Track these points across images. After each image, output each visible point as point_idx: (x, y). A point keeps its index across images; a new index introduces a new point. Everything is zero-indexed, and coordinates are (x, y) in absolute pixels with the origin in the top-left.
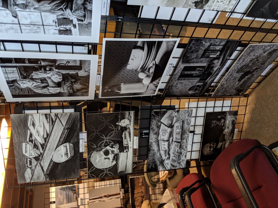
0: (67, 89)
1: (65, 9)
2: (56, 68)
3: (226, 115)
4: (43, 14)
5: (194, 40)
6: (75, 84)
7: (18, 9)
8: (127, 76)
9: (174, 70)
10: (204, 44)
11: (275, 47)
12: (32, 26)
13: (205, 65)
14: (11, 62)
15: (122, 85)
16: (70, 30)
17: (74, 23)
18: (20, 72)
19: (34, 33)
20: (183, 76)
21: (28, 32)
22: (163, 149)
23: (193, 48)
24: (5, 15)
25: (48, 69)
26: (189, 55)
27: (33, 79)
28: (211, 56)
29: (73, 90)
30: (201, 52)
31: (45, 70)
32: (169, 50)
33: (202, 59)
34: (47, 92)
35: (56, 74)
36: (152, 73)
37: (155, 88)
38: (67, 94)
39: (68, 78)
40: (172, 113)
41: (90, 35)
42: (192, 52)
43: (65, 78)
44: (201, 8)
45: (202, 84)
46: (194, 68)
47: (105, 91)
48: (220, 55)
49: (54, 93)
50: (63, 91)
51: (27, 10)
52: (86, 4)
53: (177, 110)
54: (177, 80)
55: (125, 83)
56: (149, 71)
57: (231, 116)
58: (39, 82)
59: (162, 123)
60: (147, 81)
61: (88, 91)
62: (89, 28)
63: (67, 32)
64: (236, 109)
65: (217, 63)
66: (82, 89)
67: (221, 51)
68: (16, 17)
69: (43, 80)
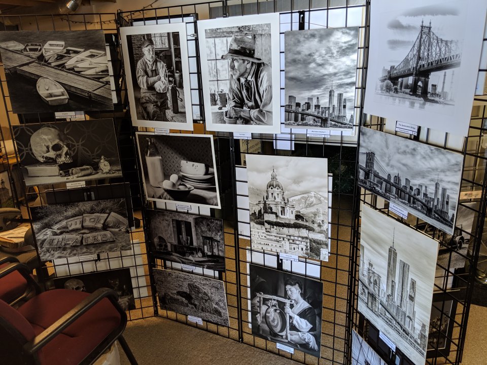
0: (145, 97)
1: (235, 101)
2: (172, 87)
3: (128, 295)
4: (228, 82)
5: (220, 223)
6: (154, 106)
7: (230, 61)
8: (172, 161)
9: (184, 213)
10: (217, 235)
11: (224, 311)
12: (215, 70)
13: (195, 244)
14: (174, 44)
15: (157, 159)
16: (216, 104)
17: (223, 108)
18: (163, 51)
19: (209, 71)
20: (178, 224)
21: (209, 66)
22: (70, 223)
23: (212, 225)
24: (223, 49)
25: (171, 79)
26: (204, 223)
27: (156, 62)
28: (205, 247)
29: (145, 103)
30: (209, 234)
31: (169, 76)
32: (208, 201)
33: (201, 238)
34: (139, 74)
35: (166, 87)
36: (178, 189)
37: (158, 196)
38: (138, 96)
39: (161, 98)
40: (124, 224)
41: (213, 123)
42: (208, 225)
43: (162, 96)
44: (251, 220)
45: (170, 250)
46: (189, 233)
47: (147, 139)
48: (208, 256)
49: (139, 81)
50: (142, 91)
51: (230, 69)
52: (241, 119)
53: (129, 229)
54: (172, 220)
55: (162, 161)
56: (180, 185)
57: (128, 302)
58: (152, 68)
59: (109, 214)
60: (167, 184)
61: (144, 119)
62: (220, 121)
63: (214, 102)
64: (137, 305)
65: (198, 257)
66: (148, 113)
67: (213, 256)
68: (222, 57)
69: (155, 72)
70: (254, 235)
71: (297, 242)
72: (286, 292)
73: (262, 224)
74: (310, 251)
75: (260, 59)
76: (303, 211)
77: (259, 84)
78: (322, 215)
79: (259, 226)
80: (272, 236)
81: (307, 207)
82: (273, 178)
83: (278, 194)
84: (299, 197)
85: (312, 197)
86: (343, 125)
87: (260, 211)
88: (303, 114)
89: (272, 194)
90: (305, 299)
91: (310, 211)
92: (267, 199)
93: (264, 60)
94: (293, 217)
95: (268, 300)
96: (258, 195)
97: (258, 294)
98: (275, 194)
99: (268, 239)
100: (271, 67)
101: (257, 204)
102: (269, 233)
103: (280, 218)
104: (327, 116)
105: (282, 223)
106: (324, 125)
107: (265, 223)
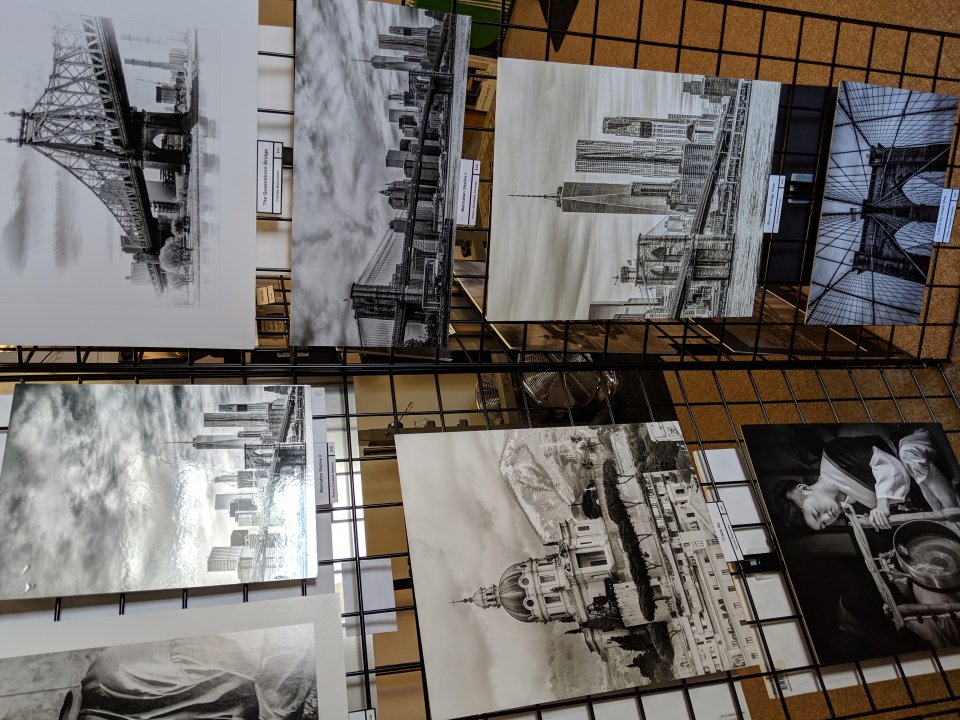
44: (669, 683)
70: (717, 661)
71: (667, 506)
73: (662, 630)
74: (675, 468)
75: (69, 698)
76: (567, 494)
78: (559, 444)
79: (677, 642)
80: (687, 593)
81: (552, 485)
82: (493, 599)
83: (543, 580)
84: (529, 509)
85: (517, 473)
86: (296, 409)
87: (626, 643)
89: (548, 600)
90: (817, 472)
91: (559, 475)
92: (569, 619)
94: (596, 525)
95: (892, 586)
96: (570, 657)
97: (899, 622)
98: (547, 588)
99: (704, 603)
100: (102, 649)
101: (605, 658)
102: (684, 603)
103: (616, 566)
104: (271, 451)
105: (630, 558)
106: (300, 456)
107: (656, 619)
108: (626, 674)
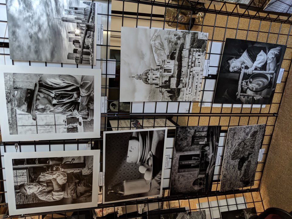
0: (71, 194)
1: (74, 110)
2: (62, 168)
3: (243, 214)
4: (56, 115)
5: (179, 128)
6: (79, 186)
7: (37, 113)
8: (128, 171)
9: (172, 162)
10: (190, 132)
11: (253, 128)
12: (46, 126)
13: (198, 152)
14: (23, 164)
15: (126, 185)
16: (77, 128)
17: (80, 121)
18: (29, 175)
19: (47, 132)
20: (182, 167)
21: (43, 132)
23: (181, 136)
24: (27, 118)
25: (54, 169)
26: (180, 143)
27: (40, 183)
28: (201, 143)
29: (77, 194)
30: (190, 139)
31: (52, 170)
32: (161, 139)
33: (193, 147)
34: (51, 198)
35: (62, 174)
36: (151, 166)
37: (158, 185)
38: (70, 200)
39: (72, 178)
41: (93, 131)
42: (182, 140)
43: (70, 178)
45: (204, 176)
46: (189, 157)
47: (108, 193)
48: (208, 141)
49: (58, 199)
50: (66, 197)
51: (45, 113)
52: (89, 105)
53: (187, 212)
54: (178, 172)
55: (127, 180)
56: (148, 164)
58: (45, 186)
60: (148, 177)
61: (91, 195)
62: (92, 124)
63: (74, 130)
64: (251, 206)
65: (209, 150)
66: (86, 192)
67: (208, 136)
68: (35, 119)
69: (49, 183)
70: (189, 99)
71: (194, 59)
72: (235, 72)
73: (179, 91)
74: (201, 48)
75: (36, 84)
76: (167, 52)
77: (58, 86)
78: (170, 36)
79: (181, 93)
80: (189, 82)
81: (164, 49)
82: (140, 77)
83: (153, 74)
84: (155, 55)
85: (155, 44)
86: (93, 11)
87: (169, 92)
88: (84, 48)
89: (153, 80)
90: (240, 56)
91: (167, 46)
92: (157, 85)
93: (36, 80)
94: (172, 62)
96: (154, 93)
98: (154, 77)
99: (192, 85)
100: (42, 74)
101: (163, 94)
102: (187, 85)
103: (173, 74)
104: (85, 25)
105: (178, 72)
106: (93, 28)
107: (178, 88)
108: (166, 98)
